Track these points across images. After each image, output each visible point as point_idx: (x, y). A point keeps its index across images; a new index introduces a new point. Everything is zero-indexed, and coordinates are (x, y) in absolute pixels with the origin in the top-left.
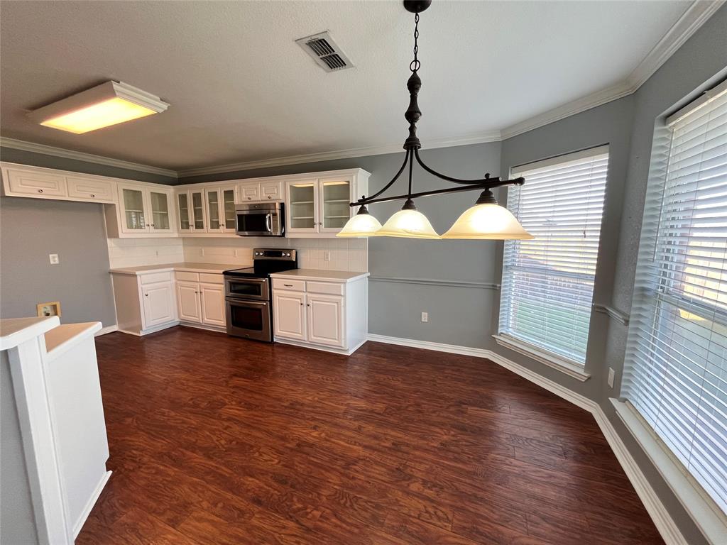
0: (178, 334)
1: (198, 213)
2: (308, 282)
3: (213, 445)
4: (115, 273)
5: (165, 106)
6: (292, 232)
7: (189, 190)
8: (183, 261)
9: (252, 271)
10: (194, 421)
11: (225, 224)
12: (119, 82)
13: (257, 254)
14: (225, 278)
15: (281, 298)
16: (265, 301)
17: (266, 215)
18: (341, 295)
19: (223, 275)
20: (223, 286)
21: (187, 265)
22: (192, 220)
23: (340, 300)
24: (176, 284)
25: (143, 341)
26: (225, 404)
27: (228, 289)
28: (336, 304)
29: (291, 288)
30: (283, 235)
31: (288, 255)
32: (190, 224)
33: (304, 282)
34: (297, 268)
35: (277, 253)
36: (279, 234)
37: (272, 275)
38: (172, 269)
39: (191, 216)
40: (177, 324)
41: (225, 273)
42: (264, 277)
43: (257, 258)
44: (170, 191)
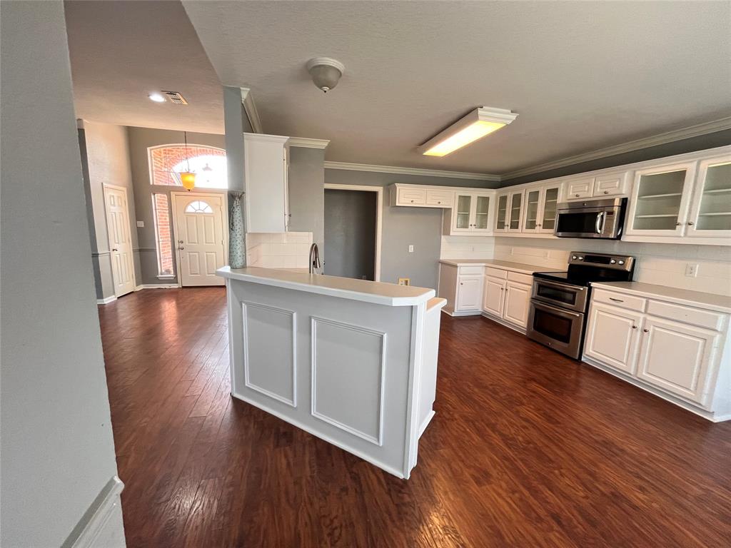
0: (479, 323)
1: (516, 214)
2: (651, 301)
3: (511, 436)
4: (443, 263)
5: (514, 117)
6: (632, 233)
7: (510, 192)
8: (492, 258)
9: (565, 276)
10: (495, 406)
11: (542, 224)
12: (482, 107)
13: (574, 258)
14: (534, 280)
15: (601, 313)
16: (578, 312)
17: (597, 213)
18: (716, 331)
19: (532, 276)
20: (530, 287)
21: (496, 262)
22: (508, 221)
23: (713, 337)
24: (485, 278)
25: (453, 321)
26: (523, 404)
27: (536, 291)
28: (701, 342)
29: (620, 304)
30: (619, 238)
31: (621, 262)
32: (506, 224)
33: (644, 300)
34: (631, 280)
35: (605, 259)
36: (612, 236)
37: (593, 284)
38: (484, 264)
39: (508, 218)
40: (480, 313)
41: (535, 274)
42: (582, 285)
43: (572, 263)
44: (493, 194)
